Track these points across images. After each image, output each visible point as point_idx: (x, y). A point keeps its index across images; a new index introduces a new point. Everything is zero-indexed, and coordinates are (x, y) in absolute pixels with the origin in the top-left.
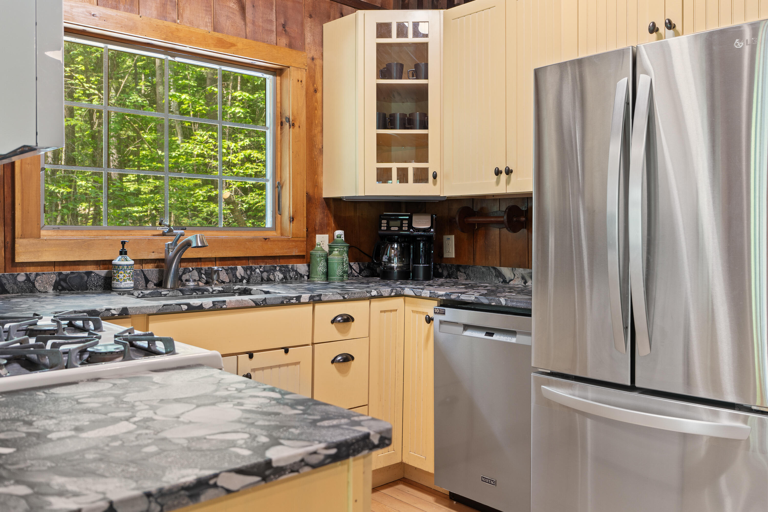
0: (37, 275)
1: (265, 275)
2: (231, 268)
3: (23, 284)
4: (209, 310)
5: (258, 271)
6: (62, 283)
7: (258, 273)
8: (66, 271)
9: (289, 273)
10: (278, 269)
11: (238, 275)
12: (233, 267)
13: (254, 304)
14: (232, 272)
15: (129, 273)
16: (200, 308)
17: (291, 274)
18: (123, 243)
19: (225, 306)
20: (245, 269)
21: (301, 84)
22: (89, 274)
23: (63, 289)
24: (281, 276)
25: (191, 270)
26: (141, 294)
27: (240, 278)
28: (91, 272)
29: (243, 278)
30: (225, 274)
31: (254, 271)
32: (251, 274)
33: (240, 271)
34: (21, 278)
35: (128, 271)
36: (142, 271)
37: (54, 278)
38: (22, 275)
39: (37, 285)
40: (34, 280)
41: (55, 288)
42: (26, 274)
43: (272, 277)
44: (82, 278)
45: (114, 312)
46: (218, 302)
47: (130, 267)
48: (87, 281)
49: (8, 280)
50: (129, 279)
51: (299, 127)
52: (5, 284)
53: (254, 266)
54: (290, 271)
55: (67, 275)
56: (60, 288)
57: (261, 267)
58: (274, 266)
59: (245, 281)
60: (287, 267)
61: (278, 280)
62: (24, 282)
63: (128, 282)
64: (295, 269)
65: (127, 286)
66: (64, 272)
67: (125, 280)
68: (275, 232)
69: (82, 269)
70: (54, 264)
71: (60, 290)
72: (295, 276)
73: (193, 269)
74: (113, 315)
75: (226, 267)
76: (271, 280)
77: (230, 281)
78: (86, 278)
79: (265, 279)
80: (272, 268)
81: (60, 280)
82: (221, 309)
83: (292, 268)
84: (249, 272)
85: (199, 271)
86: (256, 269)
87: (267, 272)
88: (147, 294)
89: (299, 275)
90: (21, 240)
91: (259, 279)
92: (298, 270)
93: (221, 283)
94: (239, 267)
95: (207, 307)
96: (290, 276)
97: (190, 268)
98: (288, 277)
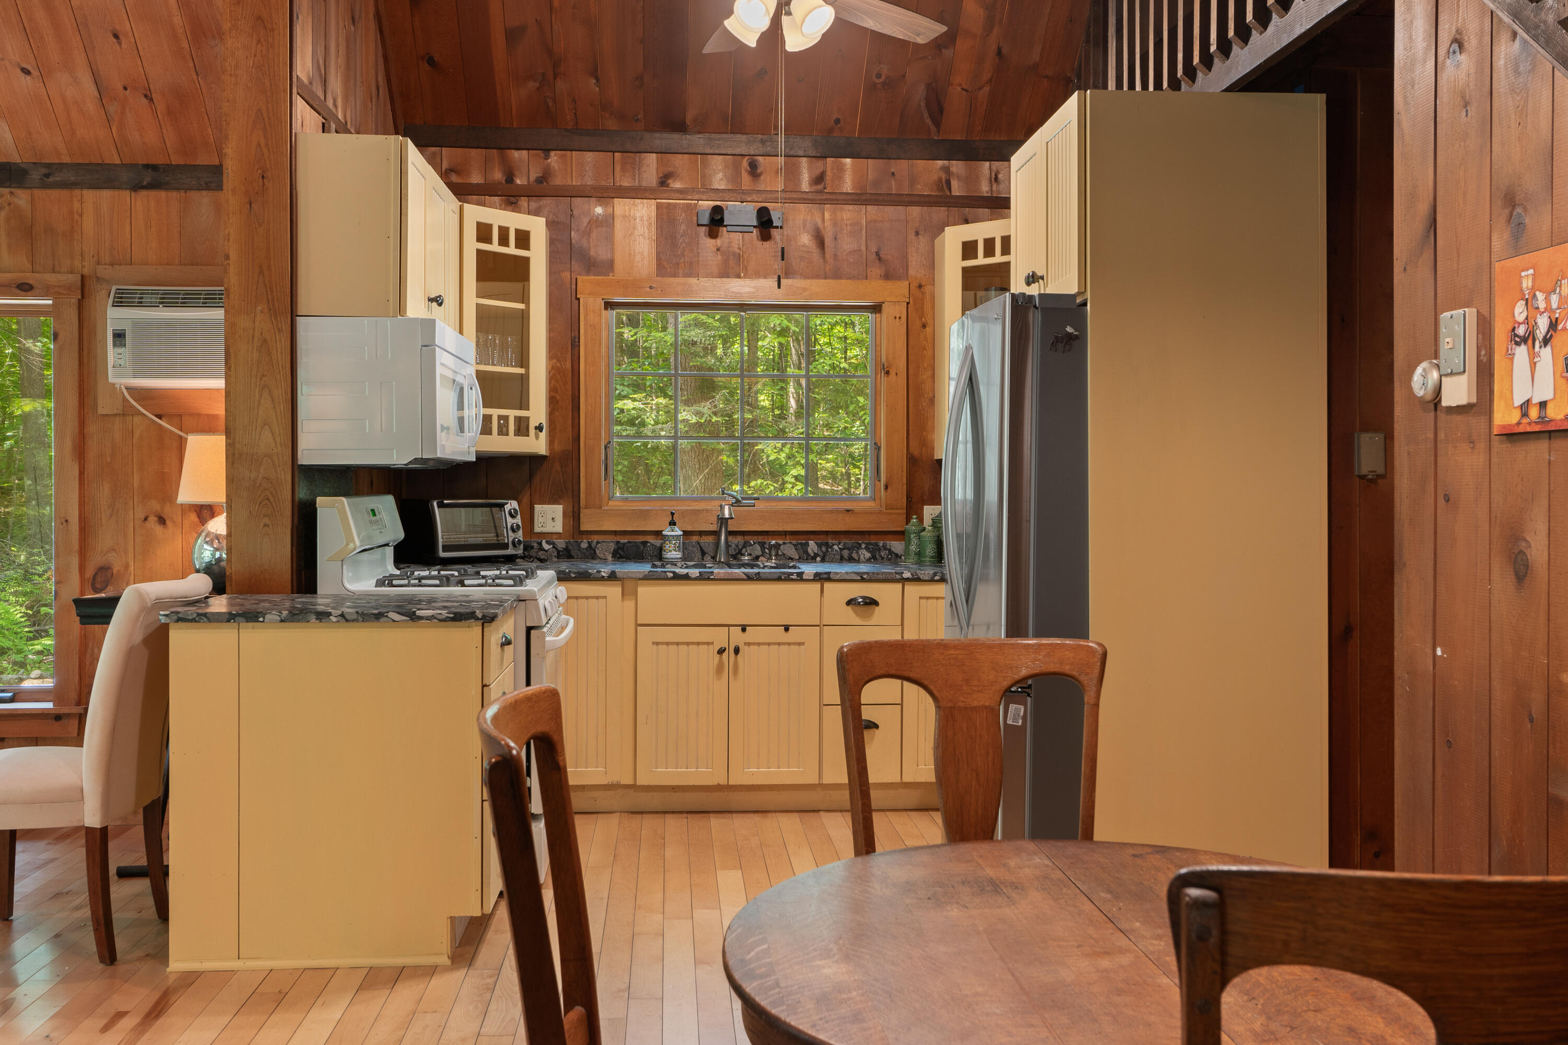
0: (598, 543)
1: (846, 553)
2: (801, 544)
3: (585, 550)
4: (696, 579)
5: (836, 547)
6: (620, 552)
7: (836, 550)
8: (624, 540)
9: (880, 552)
10: (863, 546)
11: (810, 551)
12: (804, 542)
13: (746, 577)
14: (802, 548)
15: (675, 544)
16: (686, 577)
17: (882, 554)
18: (673, 514)
19: (712, 577)
20: (820, 546)
21: (900, 321)
22: (644, 543)
23: (621, 557)
24: (868, 555)
25: (752, 543)
26: (685, 565)
27: (812, 555)
28: (647, 542)
29: (816, 555)
30: (794, 550)
31: (831, 547)
32: (827, 551)
33: (812, 546)
34: (584, 545)
35: (674, 542)
36: (698, 542)
37: (612, 546)
38: (585, 543)
39: (598, 552)
40: (596, 547)
41: (614, 556)
42: (588, 542)
43: (855, 555)
44: (638, 547)
45: (603, 574)
46: (705, 572)
47: (675, 538)
48: (643, 550)
49: (573, 547)
50: (675, 550)
51: (897, 374)
52: (571, 550)
53: (830, 541)
54: (880, 549)
55: (624, 544)
56: (618, 556)
57: (840, 543)
58: (858, 543)
59: (818, 559)
60: (876, 544)
61: (864, 560)
62: (586, 549)
63: (674, 552)
64: (888, 547)
65: (672, 556)
66: (622, 541)
67: (670, 551)
68: (873, 502)
69: (637, 539)
70: (615, 533)
71: (618, 558)
72: (888, 557)
73: (755, 543)
74: (603, 577)
75: (794, 542)
76: (854, 559)
77: (800, 558)
78: (642, 547)
79: (846, 557)
80: (855, 545)
81: (619, 548)
82: (709, 579)
83: (883, 546)
84: (824, 549)
85: (762, 545)
86: (834, 545)
87: (849, 549)
88: (691, 566)
89: (893, 555)
90: (588, 511)
91: (838, 557)
92: (892, 549)
93: (788, 559)
94: (811, 543)
95: (693, 576)
96: (881, 556)
97: (752, 542)
98: (877, 556)
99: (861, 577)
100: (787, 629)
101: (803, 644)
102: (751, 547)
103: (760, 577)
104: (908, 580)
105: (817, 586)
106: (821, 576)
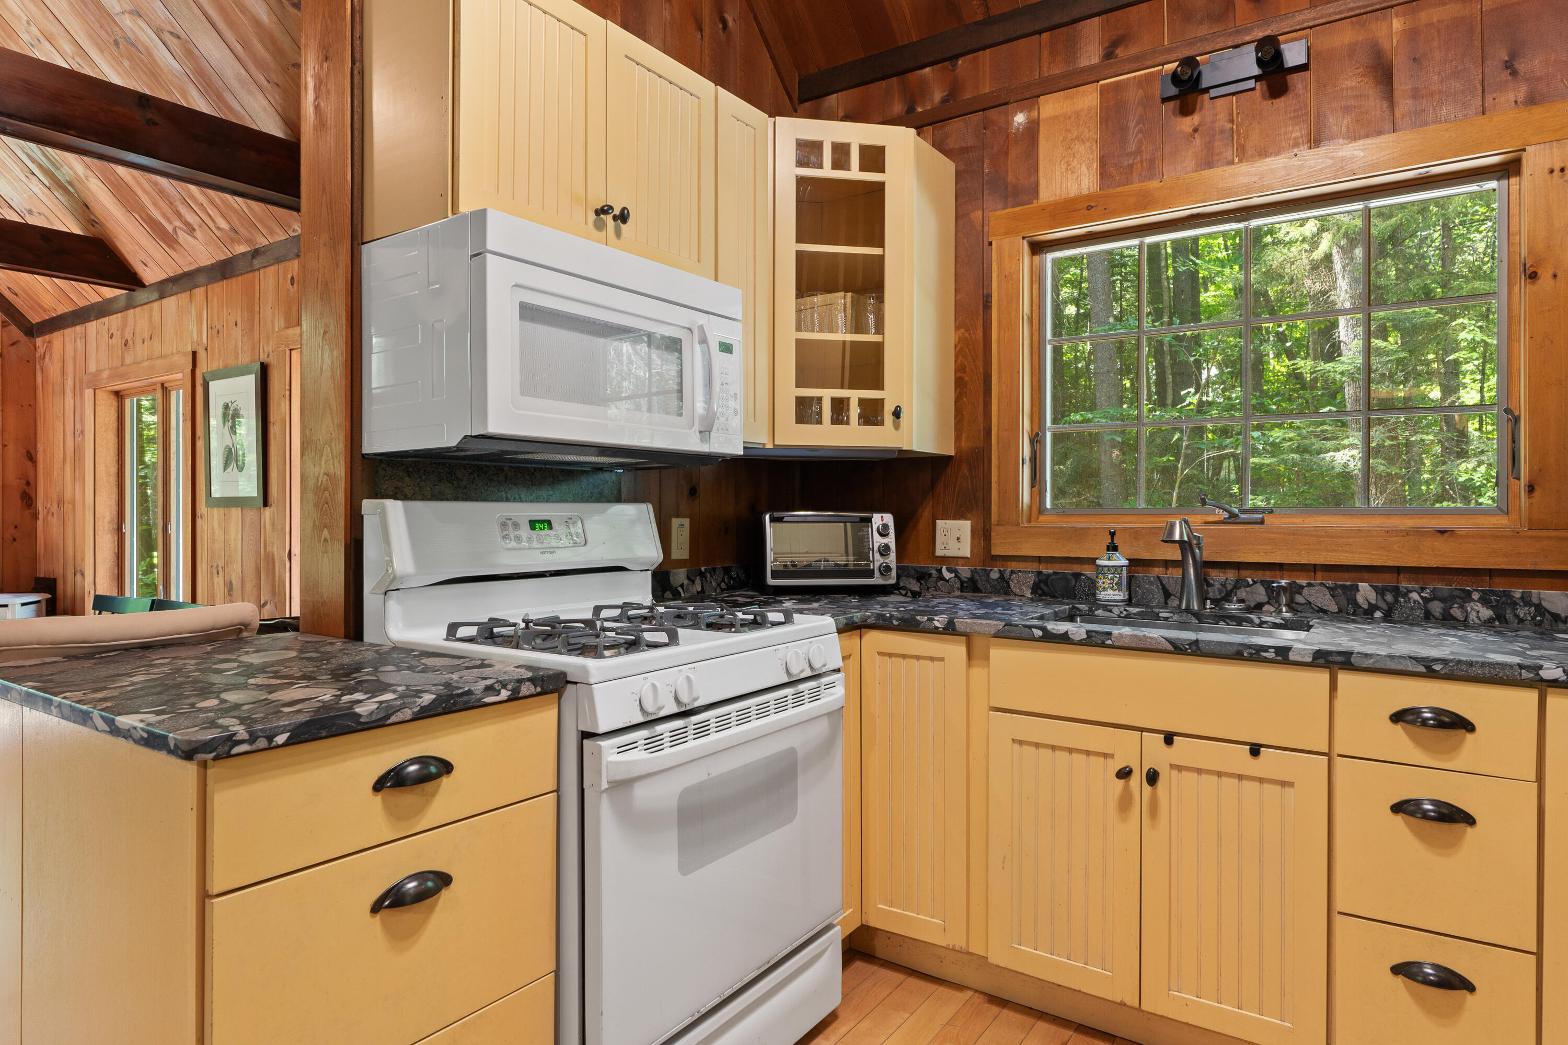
0: (1012, 572)
1: (1436, 608)
2: (1343, 587)
3: (996, 582)
4: (1080, 643)
5: (1415, 596)
6: (1042, 585)
7: (1415, 602)
8: (1047, 570)
9: (1514, 609)
10: (1476, 596)
11: (1360, 599)
12: (1348, 583)
13: (1170, 647)
14: (1345, 593)
15: (1112, 579)
16: (1064, 639)
17: (1521, 612)
18: (1113, 534)
19: (1109, 642)
20: (1380, 592)
21: (1563, 177)
22: (1077, 576)
23: (1044, 594)
24: (1486, 613)
25: (1251, 582)
26: (1125, 613)
27: (1366, 607)
28: (1081, 574)
29: (1372, 608)
30: (1328, 596)
31: (1405, 595)
32: (1397, 601)
33: (1365, 592)
34: (995, 575)
35: (1110, 576)
37: (1032, 579)
38: (995, 572)
39: (1012, 585)
40: (1009, 579)
41: (1034, 591)
42: (1000, 570)
43: (1456, 612)
44: (1068, 581)
45: (937, 624)
46: (1097, 632)
47: (1113, 570)
48: (1075, 586)
49: (980, 577)
51: (1555, 276)
52: (977, 581)
53: (1404, 585)
54: (1516, 604)
55: (1048, 576)
56: (1040, 592)
57: (1423, 589)
58: (1464, 591)
59: (1378, 614)
60: (1507, 595)
61: (1476, 620)
62: (997, 580)
64: (1535, 600)
66: (1045, 571)
68: (1505, 517)
69: (1069, 569)
70: (1040, 559)
71: (1040, 595)
72: (1533, 618)
73: (1255, 582)
74: (937, 628)
75: (1330, 583)
76: (1455, 619)
77: (1340, 611)
78: (1073, 582)
79: (1437, 614)
80: (1456, 593)
81: (1040, 581)
82: (1103, 645)
83: (1522, 598)
84: (1389, 597)
85: (1267, 585)
86: (1411, 592)
87: (1442, 600)
89: (1547, 616)
90: (1000, 528)
91: (1419, 613)
92: (1544, 604)
93: (1318, 612)
94: (1363, 586)
95: (1077, 638)
96: (1517, 616)
97: (1249, 580)
98: (1509, 616)
99: (1429, 668)
100: (1255, 750)
101: (1291, 784)
102: (1248, 589)
103: (1198, 648)
104: (1555, 683)
105: (1322, 678)
106: (1330, 658)
